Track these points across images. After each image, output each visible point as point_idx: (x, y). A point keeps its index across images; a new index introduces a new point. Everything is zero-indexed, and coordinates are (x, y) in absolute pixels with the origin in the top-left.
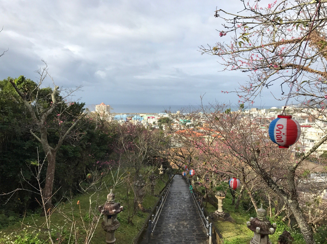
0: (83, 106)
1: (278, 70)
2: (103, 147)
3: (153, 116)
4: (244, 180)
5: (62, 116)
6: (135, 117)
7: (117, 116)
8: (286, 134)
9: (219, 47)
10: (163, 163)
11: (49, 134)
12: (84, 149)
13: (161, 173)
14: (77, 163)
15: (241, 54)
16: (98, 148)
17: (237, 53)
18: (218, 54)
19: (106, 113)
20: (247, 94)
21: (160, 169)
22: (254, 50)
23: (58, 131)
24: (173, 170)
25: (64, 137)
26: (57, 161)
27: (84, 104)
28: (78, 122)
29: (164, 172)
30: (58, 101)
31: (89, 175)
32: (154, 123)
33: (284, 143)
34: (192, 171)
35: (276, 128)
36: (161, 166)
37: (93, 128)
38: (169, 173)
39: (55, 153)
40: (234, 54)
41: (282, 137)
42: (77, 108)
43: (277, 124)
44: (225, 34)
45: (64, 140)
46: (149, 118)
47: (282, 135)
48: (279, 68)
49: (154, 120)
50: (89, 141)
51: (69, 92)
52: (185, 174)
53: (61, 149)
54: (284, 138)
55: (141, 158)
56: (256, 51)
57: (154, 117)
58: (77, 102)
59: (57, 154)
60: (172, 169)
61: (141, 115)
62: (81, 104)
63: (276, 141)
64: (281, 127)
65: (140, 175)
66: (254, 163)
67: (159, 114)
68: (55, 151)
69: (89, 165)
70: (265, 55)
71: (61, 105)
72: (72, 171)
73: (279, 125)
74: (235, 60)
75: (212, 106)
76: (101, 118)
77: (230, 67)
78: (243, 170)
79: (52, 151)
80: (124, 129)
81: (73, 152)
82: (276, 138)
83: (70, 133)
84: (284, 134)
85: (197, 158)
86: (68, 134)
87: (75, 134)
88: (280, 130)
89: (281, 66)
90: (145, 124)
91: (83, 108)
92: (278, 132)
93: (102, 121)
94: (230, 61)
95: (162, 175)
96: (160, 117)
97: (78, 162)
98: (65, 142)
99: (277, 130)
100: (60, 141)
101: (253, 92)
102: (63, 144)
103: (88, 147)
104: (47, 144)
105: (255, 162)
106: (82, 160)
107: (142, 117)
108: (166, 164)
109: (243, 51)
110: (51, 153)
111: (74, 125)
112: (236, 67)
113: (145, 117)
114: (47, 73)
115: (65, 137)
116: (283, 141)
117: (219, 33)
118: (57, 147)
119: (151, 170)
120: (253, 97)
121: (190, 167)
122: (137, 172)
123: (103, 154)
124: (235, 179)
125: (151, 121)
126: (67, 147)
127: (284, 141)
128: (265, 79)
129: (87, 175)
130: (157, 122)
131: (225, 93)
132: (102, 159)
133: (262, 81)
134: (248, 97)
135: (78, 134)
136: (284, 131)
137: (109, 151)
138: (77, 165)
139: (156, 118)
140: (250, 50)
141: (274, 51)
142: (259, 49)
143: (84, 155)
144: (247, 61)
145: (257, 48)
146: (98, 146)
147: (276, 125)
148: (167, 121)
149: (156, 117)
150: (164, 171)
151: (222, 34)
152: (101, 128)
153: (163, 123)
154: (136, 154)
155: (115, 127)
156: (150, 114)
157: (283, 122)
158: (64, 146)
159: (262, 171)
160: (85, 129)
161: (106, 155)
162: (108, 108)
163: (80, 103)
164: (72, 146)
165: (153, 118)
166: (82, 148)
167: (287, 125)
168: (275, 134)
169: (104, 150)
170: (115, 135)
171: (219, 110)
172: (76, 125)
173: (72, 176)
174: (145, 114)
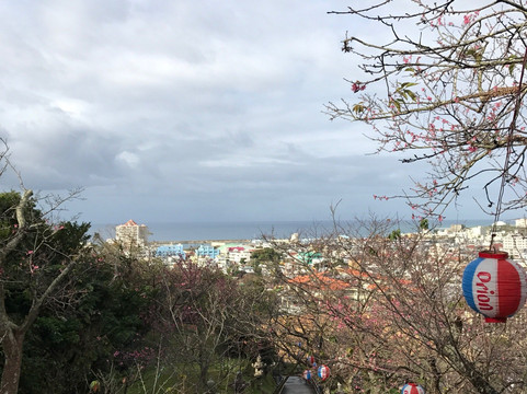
0: (86, 230)
1: (490, 149)
2: (128, 319)
3: (241, 246)
4: (437, 387)
5: (37, 254)
6: (201, 249)
7: (163, 248)
8: (496, 293)
9: (366, 104)
10: (261, 351)
11: (10, 293)
12: (88, 325)
13: (258, 373)
14: (71, 356)
15: (412, 118)
16: (118, 322)
17: (403, 117)
18: (366, 119)
19: (138, 242)
20: (427, 200)
21: (256, 364)
22: (437, 110)
23: (28, 286)
24: (285, 366)
25: (41, 300)
26: (28, 353)
27: (89, 226)
28: (73, 267)
29: (265, 373)
30: (30, 223)
31: (94, 383)
32: (243, 261)
33: (494, 312)
34: (324, 368)
35: (476, 280)
36: (258, 360)
37: (108, 276)
38: (276, 374)
39: (22, 337)
40: (398, 118)
41: (488, 300)
42: (72, 235)
43: (478, 271)
44: (363, 88)
45: (40, 307)
46: (231, 250)
47: (489, 294)
48: (494, 145)
49: (242, 255)
50: (99, 306)
51: (53, 201)
52: (309, 376)
53: (35, 325)
54: (494, 301)
55: (210, 342)
56: (442, 112)
57: (243, 249)
58: (72, 222)
59: (27, 337)
60: (283, 363)
61: (214, 244)
62: (82, 226)
63: (478, 307)
64: (486, 277)
65: (210, 381)
66: (450, 349)
67: (254, 242)
68: (21, 332)
69: (99, 359)
70: (462, 117)
71: (35, 230)
72: (61, 374)
73: (481, 273)
74: (399, 131)
75: (363, 224)
76: (127, 253)
77: (391, 145)
78: (433, 365)
79: (14, 331)
80: (175, 277)
81: (62, 331)
82: (477, 302)
83: (55, 290)
84: (492, 292)
85: (336, 339)
86: (49, 294)
87: (66, 293)
88: (485, 284)
89: (495, 142)
90: (222, 265)
91: (87, 234)
92: (481, 288)
93: (128, 262)
94: (391, 133)
95: (259, 378)
96: (254, 249)
97: (75, 354)
98: (45, 311)
99: (478, 284)
100: (34, 308)
101: (442, 196)
102: (40, 315)
103: (96, 320)
104: (4, 317)
105: (453, 348)
106: (83, 350)
107: (215, 248)
108: (268, 353)
109: (417, 111)
110: (11, 336)
111: (63, 272)
112: (403, 144)
113: (224, 248)
114: (8, 162)
115: (45, 301)
116: (491, 308)
117: (350, 86)
118: (27, 322)
119: (233, 367)
120: (442, 206)
121: (319, 359)
122: (204, 373)
123: (128, 334)
124: (414, 386)
125: (236, 258)
126: (48, 322)
127: (495, 308)
128: (466, 169)
129: (90, 383)
130: (248, 260)
131: (381, 199)
132: (128, 344)
133: (458, 173)
134: (431, 206)
135: (71, 294)
136: (492, 286)
137: (143, 328)
138: (71, 361)
139: (247, 250)
140: (431, 109)
141: (481, 109)
142: (449, 106)
143: (88, 338)
144: (425, 133)
145: (445, 104)
146: (118, 316)
147: (476, 274)
148: (271, 256)
149: (248, 248)
150: (265, 370)
151: (357, 87)
152: (126, 276)
153: (263, 260)
154: (200, 333)
155: (157, 272)
156: (234, 241)
157: (490, 266)
158: (43, 319)
159: (469, 366)
160: (89, 281)
161: (136, 337)
162: (142, 231)
163: (80, 224)
164: (60, 319)
165: (240, 249)
166: (83, 322)
167: (499, 273)
168: (475, 294)
169: (131, 325)
170: (155, 292)
171: (377, 232)
172: (70, 272)
173: (61, 387)
174: (223, 241)
